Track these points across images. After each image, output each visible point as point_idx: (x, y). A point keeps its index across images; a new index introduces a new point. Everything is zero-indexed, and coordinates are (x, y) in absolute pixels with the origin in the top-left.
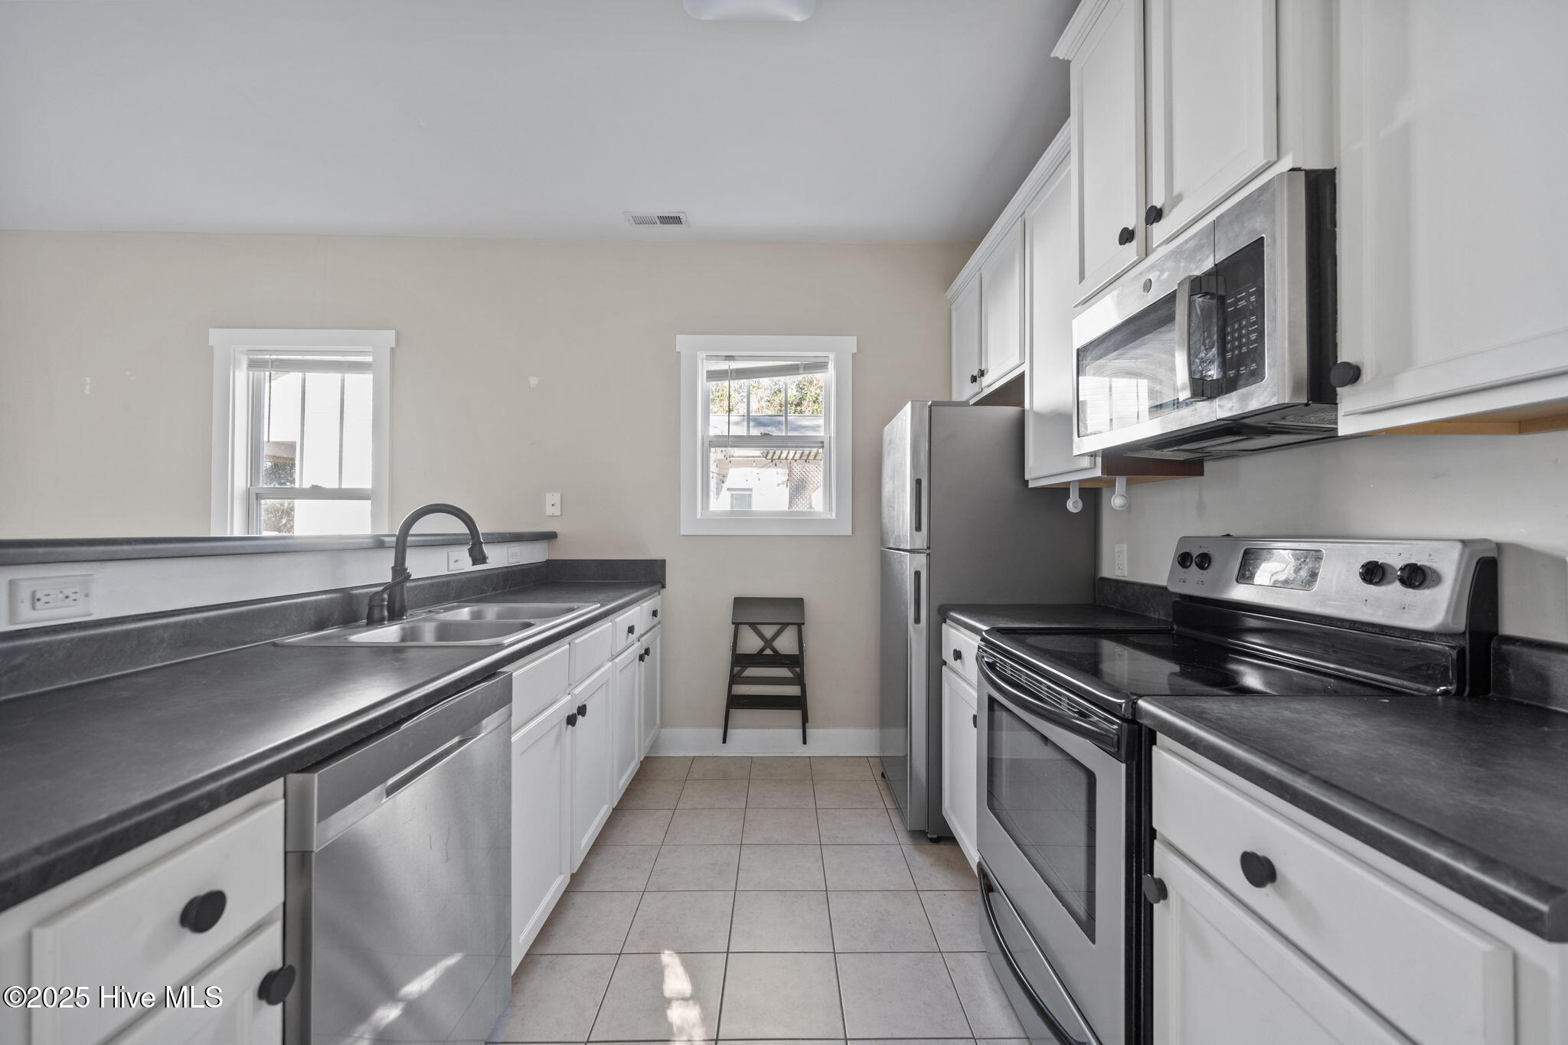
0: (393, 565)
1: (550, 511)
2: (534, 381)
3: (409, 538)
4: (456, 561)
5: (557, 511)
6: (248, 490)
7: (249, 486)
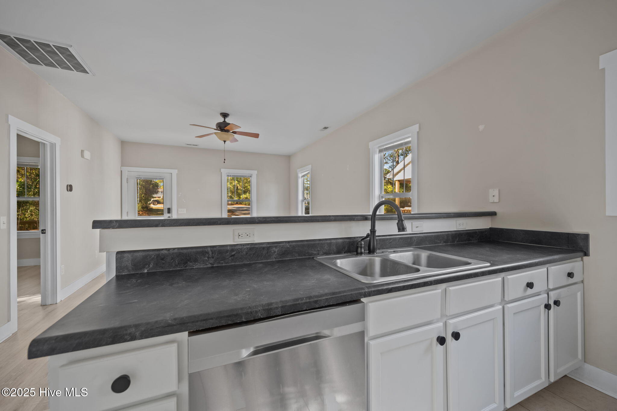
0: (370, 229)
1: (491, 200)
2: (481, 127)
3: (376, 216)
4: (417, 227)
5: (496, 200)
6: (380, 195)
7: (380, 193)
